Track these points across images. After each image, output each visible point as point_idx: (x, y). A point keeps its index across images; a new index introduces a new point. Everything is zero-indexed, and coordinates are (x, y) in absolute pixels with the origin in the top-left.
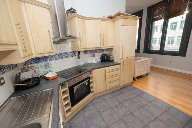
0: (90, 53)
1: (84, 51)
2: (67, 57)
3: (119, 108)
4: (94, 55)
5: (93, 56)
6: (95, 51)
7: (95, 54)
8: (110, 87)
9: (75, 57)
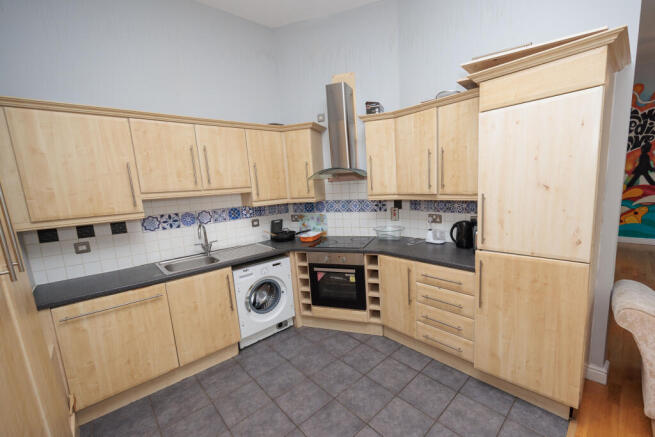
0: (428, 209)
1: (411, 201)
2: (362, 210)
3: (374, 391)
4: (440, 217)
5: (434, 221)
6: (442, 205)
7: (441, 213)
8: (427, 337)
9: (383, 212)
